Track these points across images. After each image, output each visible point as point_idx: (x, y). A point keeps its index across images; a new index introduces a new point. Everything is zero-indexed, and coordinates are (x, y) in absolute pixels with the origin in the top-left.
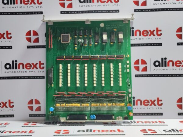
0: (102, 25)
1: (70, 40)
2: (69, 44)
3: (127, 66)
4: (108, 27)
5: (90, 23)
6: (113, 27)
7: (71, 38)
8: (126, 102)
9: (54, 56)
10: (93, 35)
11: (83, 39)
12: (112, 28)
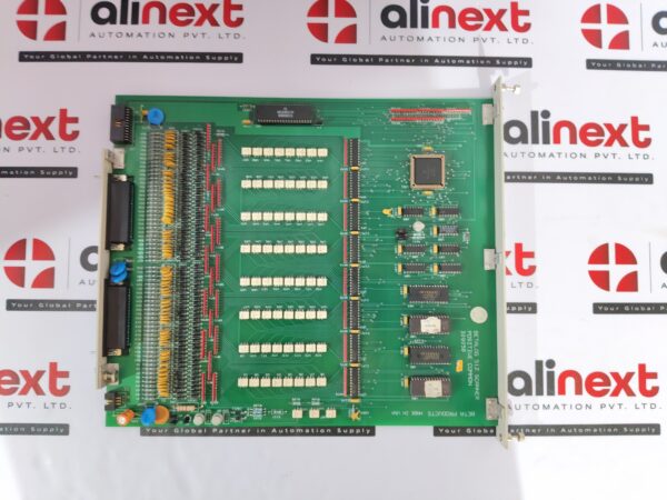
0: (479, 315)
1: (421, 191)
2: (405, 187)
3: (315, 407)
4: (470, 339)
5: (487, 268)
6: (470, 357)
7: (430, 193)
8: (173, 400)
9: (362, 126)
10: (440, 279)
11: (426, 239)
12: (466, 354)
